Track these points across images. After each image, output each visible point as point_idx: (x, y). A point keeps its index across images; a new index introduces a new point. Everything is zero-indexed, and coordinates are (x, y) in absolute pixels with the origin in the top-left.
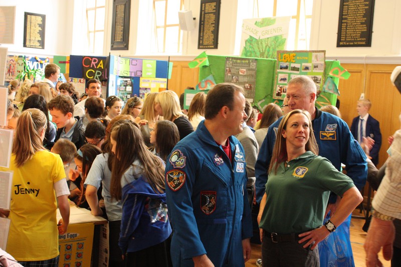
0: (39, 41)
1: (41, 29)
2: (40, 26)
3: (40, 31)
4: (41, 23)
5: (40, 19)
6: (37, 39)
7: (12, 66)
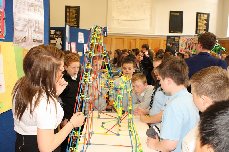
0: (205, 30)
1: (206, 22)
2: (206, 20)
3: (206, 23)
4: (206, 18)
5: (206, 16)
6: (204, 29)
7: (192, 43)
